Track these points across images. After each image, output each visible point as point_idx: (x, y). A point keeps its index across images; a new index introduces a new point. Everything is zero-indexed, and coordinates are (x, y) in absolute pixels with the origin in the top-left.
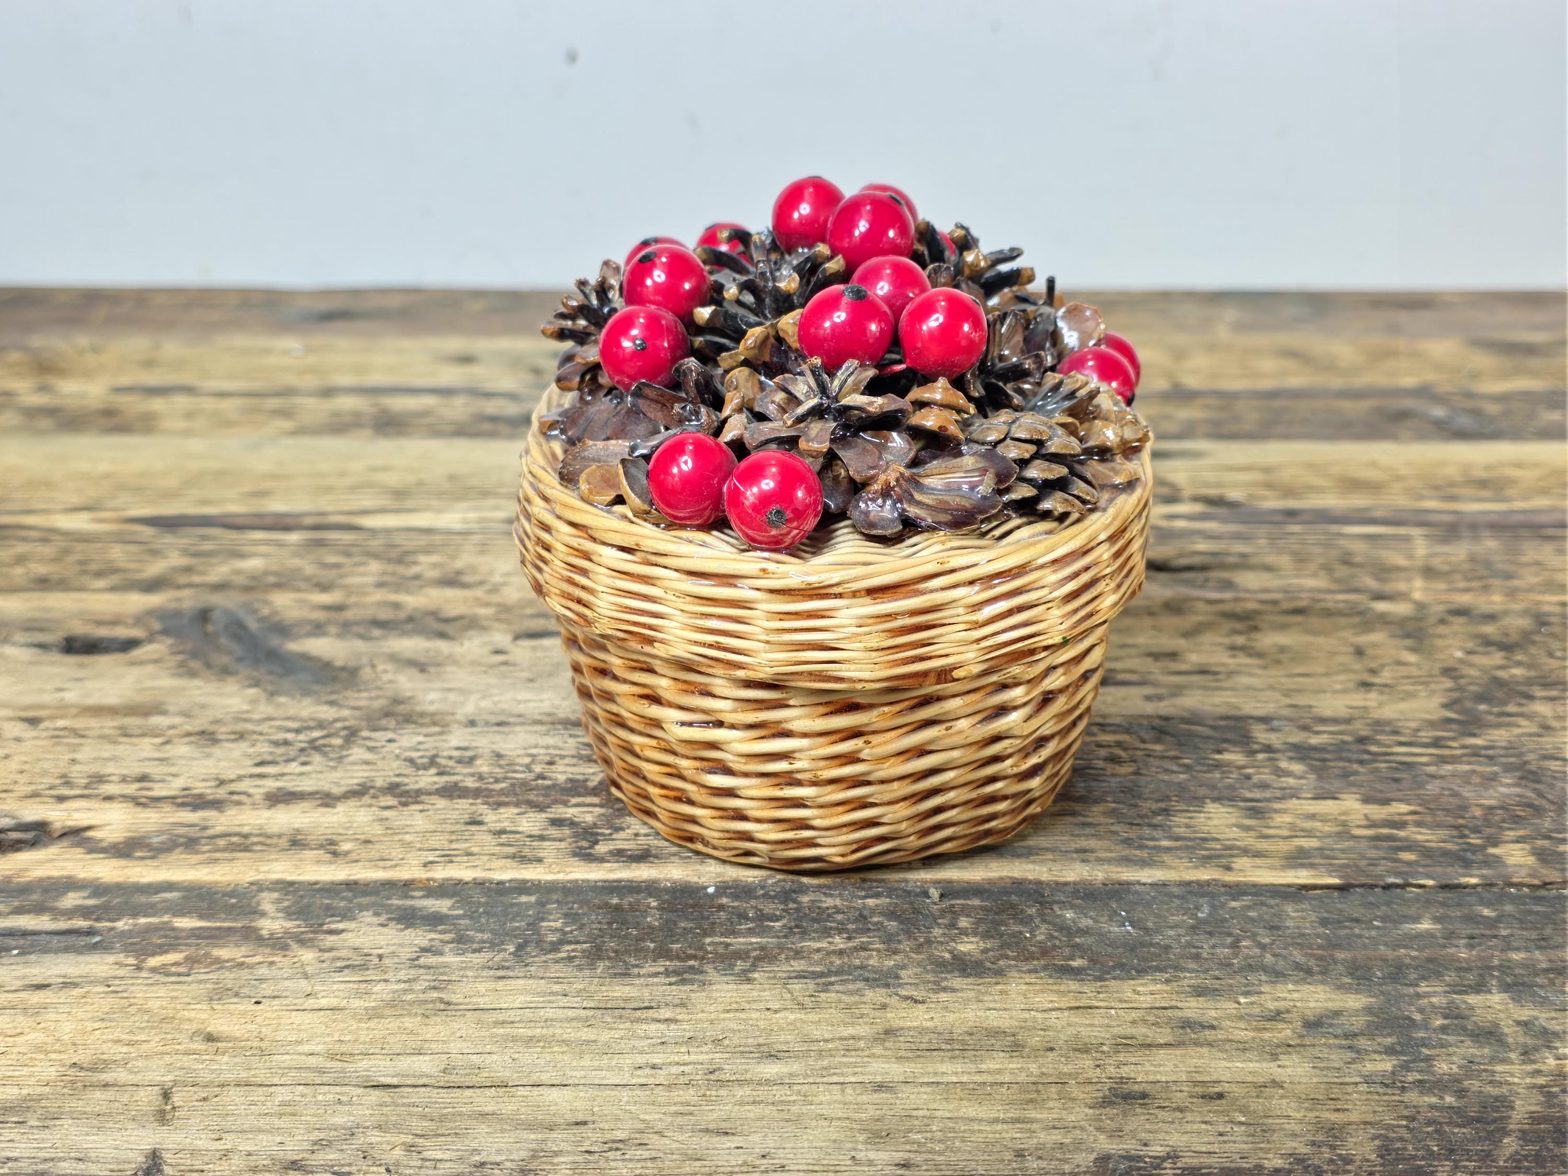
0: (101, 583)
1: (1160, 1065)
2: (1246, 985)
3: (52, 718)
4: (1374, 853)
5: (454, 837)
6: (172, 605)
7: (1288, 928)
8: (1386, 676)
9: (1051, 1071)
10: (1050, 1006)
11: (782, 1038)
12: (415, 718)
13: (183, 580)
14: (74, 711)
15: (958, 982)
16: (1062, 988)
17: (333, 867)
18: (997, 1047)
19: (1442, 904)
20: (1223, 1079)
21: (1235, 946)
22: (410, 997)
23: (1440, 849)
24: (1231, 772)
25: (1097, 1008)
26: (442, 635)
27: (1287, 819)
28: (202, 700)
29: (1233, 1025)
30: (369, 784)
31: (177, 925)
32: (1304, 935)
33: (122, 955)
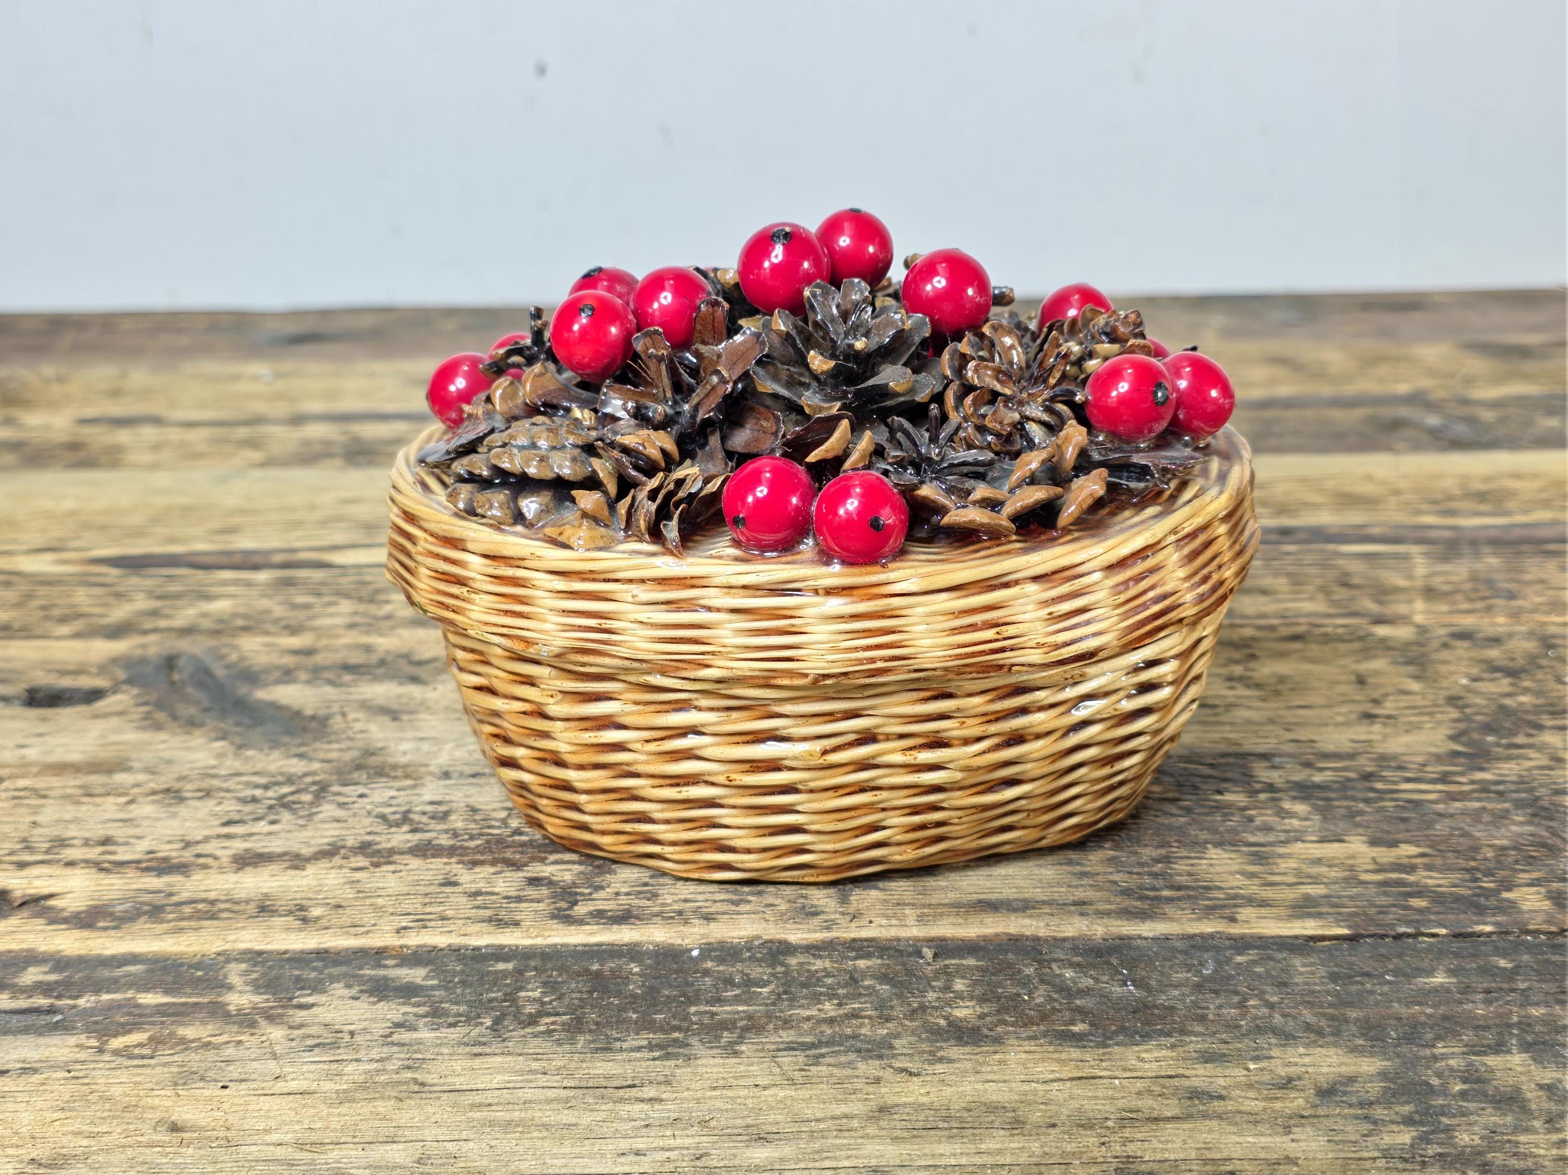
0: (65, 630)
1: (1168, 1141)
2: (1256, 1049)
3: (10, 777)
4: (1382, 900)
5: (427, 900)
6: (138, 652)
7: (1297, 984)
8: (1389, 707)
9: (1054, 1151)
10: (1051, 1076)
11: (771, 1118)
12: (387, 770)
13: (149, 624)
14: (35, 770)
15: (954, 1051)
16: (1064, 1056)
17: (303, 934)
18: (996, 1124)
19: (1457, 955)
20: (1234, 1155)
21: (1242, 1005)
22: (383, 1078)
23: (1451, 894)
24: (1232, 814)
25: (1100, 1077)
26: (415, 680)
27: (1293, 864)
28: (167, 755)
29: (1243, 1094)
30: (340, 844)
31: (140, 1001)
32: (1313, 992)
33: (83, 1036)
